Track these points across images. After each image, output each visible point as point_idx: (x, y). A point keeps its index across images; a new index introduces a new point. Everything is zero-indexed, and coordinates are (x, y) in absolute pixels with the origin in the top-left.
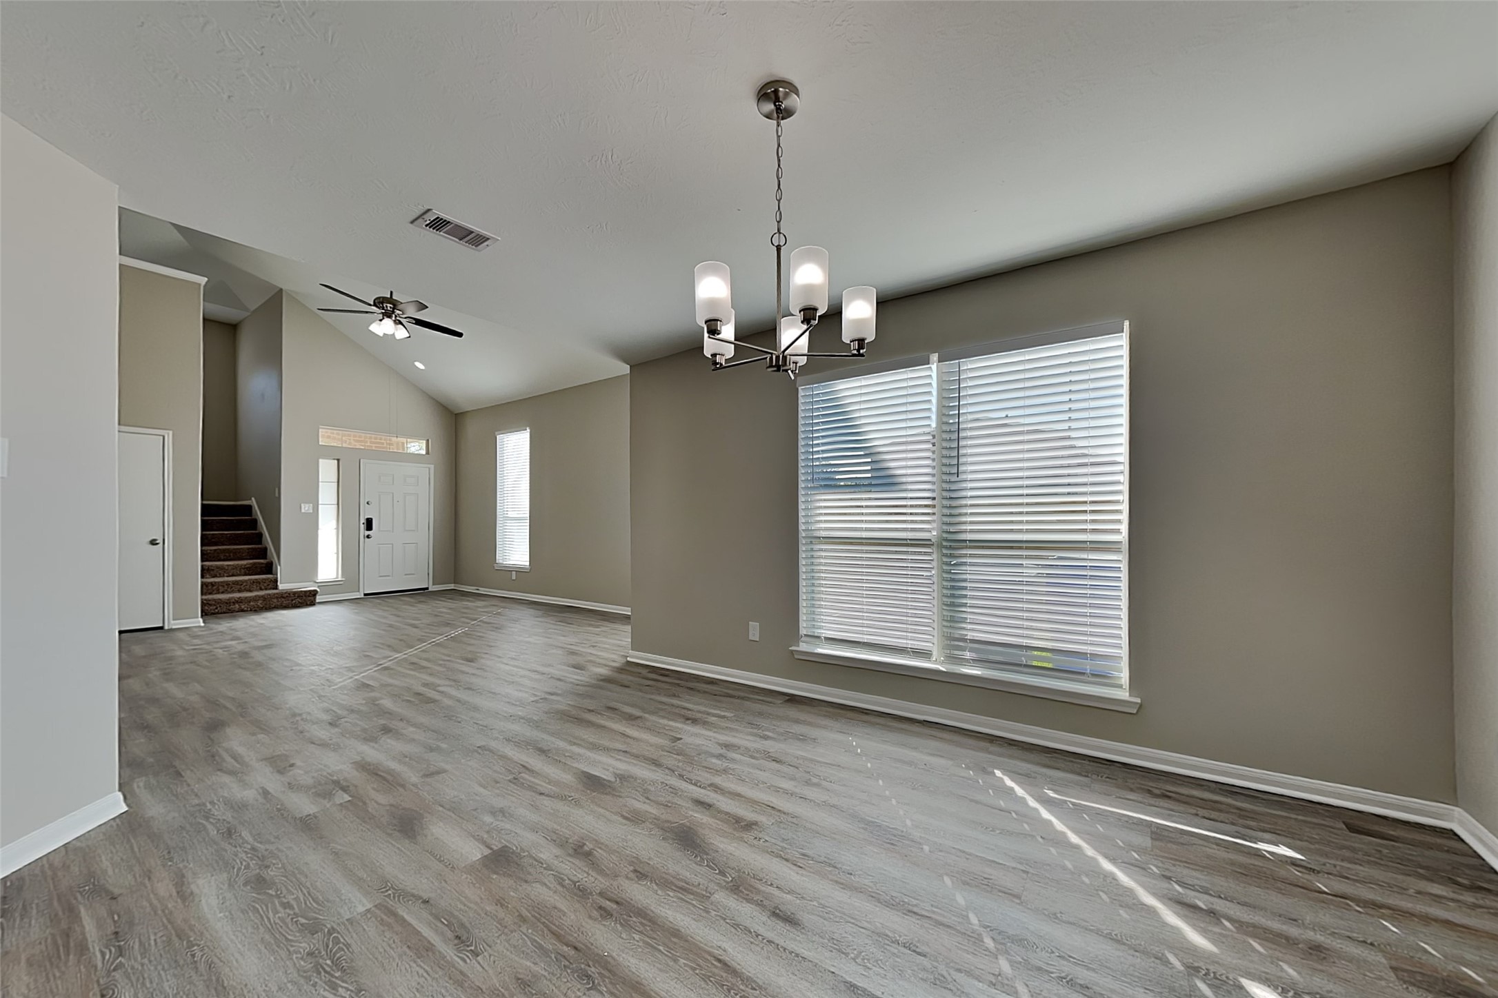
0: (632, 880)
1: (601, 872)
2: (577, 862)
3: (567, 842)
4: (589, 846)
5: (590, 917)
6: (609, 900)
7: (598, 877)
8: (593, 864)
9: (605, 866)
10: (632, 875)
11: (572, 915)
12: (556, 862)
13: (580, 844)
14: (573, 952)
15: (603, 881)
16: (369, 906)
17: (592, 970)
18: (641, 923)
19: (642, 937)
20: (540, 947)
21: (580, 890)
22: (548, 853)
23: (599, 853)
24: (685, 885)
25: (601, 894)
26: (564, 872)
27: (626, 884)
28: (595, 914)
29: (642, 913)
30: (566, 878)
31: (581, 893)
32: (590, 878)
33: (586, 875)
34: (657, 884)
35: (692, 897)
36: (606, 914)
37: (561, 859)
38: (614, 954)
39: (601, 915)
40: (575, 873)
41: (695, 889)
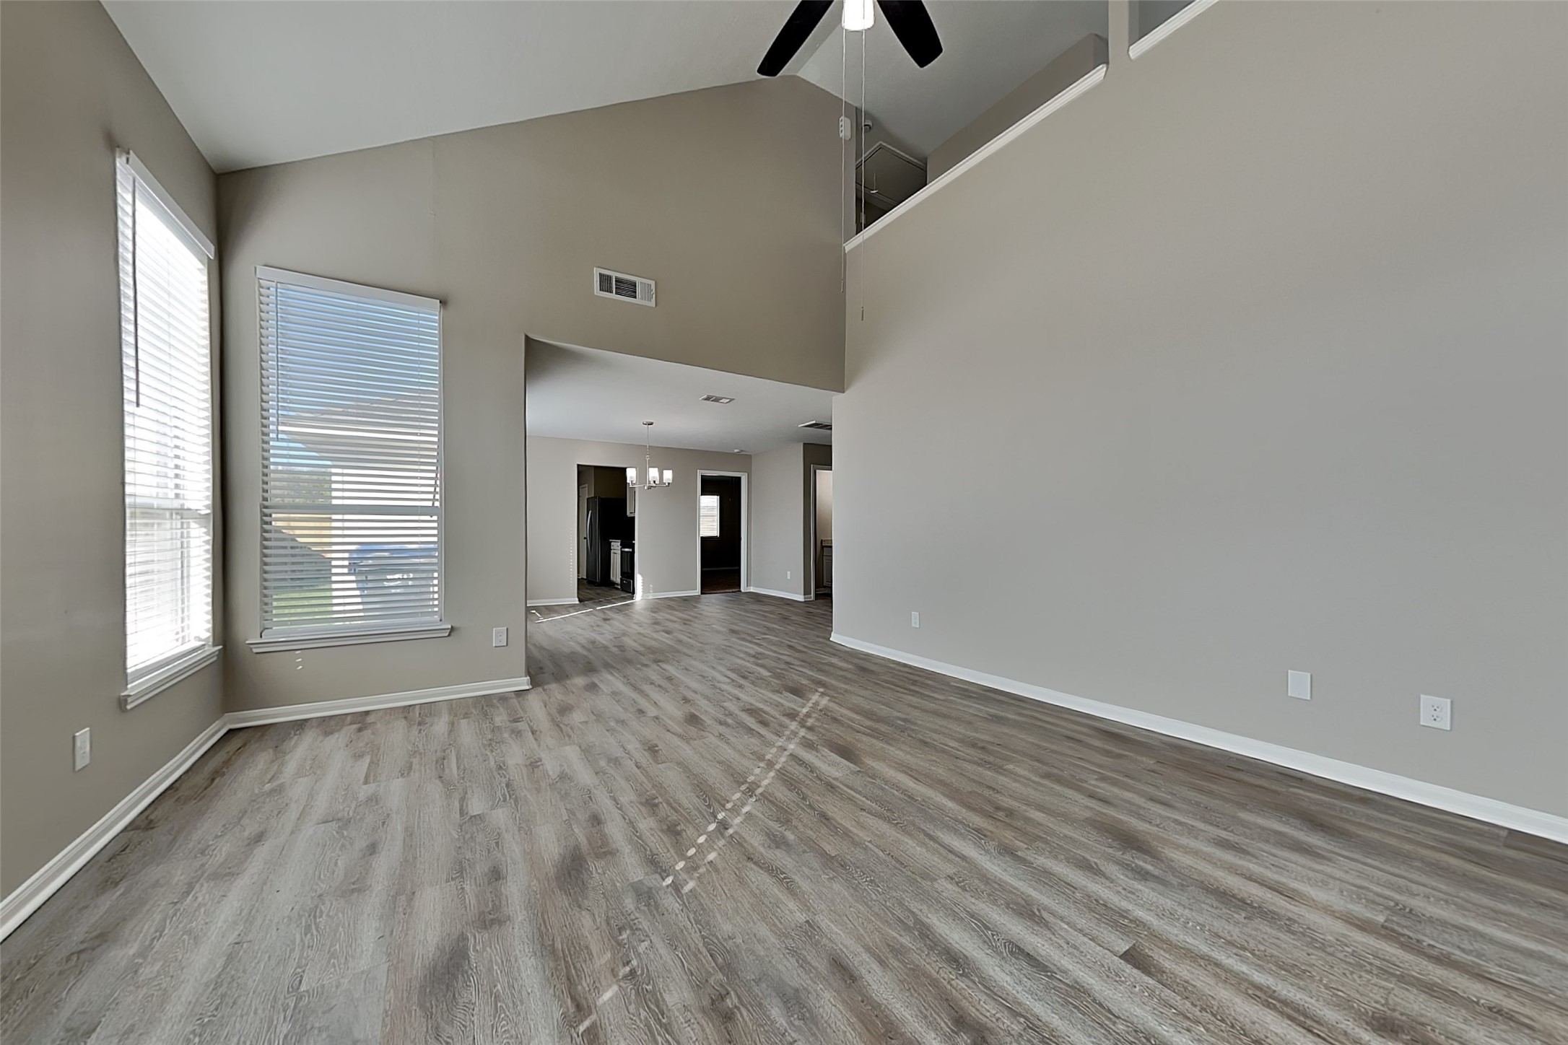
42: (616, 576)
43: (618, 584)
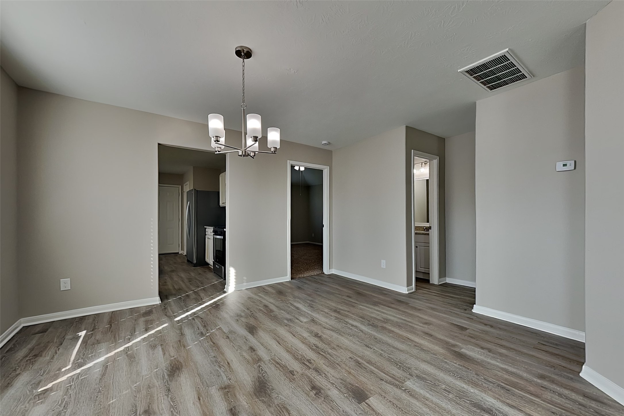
0: (296, 371)
1: (309, 377)
2: (319, 384)
3: (325, 398)
4: (312, 393)
5: (314, 361)
6: (307, 365)
7: (310, 375)
8: (311, 382)
9: (306, 380)
10: (295, 373)
11: (320, 363)
12: (329, 386)
13: (317, 395)
14: (320, 352)
15: (308, 373)
16: (406, 383)
17: (314, 348)
18: (298, 356)
19: (298, 352)
20: (331, 356)
21: (318, 371)
22: (334, 393)
23: (308, 388)
24: (276, 365)
25: (310, 368)
26: (326, 381)
27: (299, 370)
28: (312, 361)
29: (296, 359)
30: (324, 377)
31: (317, 370)
32: (313, 376)
33: (315, 377)
34: (287, 367)
35: (277, 360)
36: (309, 361)
37: (327, 387)
38: (308, 350)
39: (311, 361)
40: (320, 379)
41: (274, 363)
42: (210, 258)
43: (211, 266)
